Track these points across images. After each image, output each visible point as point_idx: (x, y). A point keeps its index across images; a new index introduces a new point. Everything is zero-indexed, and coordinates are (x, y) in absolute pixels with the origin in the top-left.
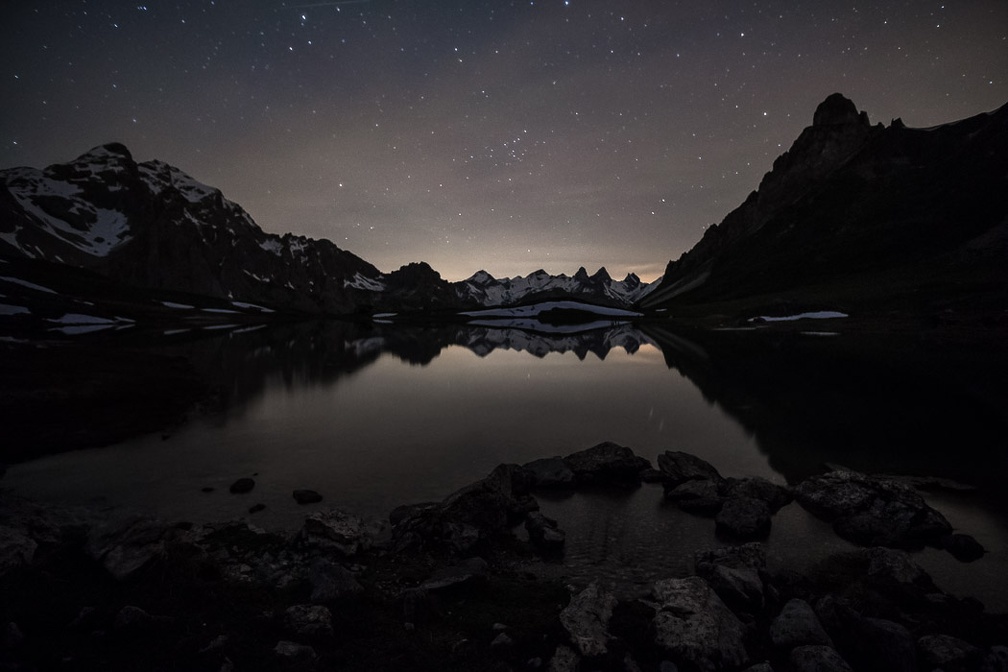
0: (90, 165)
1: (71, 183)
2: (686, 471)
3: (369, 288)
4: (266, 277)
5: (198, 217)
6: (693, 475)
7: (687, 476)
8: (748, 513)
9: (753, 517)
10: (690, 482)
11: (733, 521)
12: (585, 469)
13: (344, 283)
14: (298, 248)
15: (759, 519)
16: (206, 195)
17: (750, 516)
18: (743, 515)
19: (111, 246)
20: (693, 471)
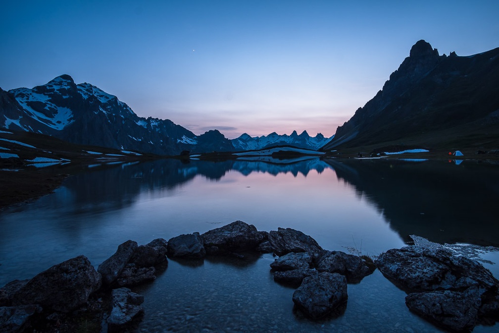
0: (54, 86)
1: (45, 95)
2: (289, 244)
3: (190, 143)
4: (139, 138)
5: (106, 110)
6: (293, 248)
7: (289, 249)
8: (324, 289)
9: (326, 295)
10: (289, 254)
11: (307, 299)
12: (213, 242)
13: (177, 141)
14: (154, 124)
15: (333, 296)
16: (110, 99)
17: (324, 293)
18: (318, 293)
19: (64, 125)
20: (295, 244)
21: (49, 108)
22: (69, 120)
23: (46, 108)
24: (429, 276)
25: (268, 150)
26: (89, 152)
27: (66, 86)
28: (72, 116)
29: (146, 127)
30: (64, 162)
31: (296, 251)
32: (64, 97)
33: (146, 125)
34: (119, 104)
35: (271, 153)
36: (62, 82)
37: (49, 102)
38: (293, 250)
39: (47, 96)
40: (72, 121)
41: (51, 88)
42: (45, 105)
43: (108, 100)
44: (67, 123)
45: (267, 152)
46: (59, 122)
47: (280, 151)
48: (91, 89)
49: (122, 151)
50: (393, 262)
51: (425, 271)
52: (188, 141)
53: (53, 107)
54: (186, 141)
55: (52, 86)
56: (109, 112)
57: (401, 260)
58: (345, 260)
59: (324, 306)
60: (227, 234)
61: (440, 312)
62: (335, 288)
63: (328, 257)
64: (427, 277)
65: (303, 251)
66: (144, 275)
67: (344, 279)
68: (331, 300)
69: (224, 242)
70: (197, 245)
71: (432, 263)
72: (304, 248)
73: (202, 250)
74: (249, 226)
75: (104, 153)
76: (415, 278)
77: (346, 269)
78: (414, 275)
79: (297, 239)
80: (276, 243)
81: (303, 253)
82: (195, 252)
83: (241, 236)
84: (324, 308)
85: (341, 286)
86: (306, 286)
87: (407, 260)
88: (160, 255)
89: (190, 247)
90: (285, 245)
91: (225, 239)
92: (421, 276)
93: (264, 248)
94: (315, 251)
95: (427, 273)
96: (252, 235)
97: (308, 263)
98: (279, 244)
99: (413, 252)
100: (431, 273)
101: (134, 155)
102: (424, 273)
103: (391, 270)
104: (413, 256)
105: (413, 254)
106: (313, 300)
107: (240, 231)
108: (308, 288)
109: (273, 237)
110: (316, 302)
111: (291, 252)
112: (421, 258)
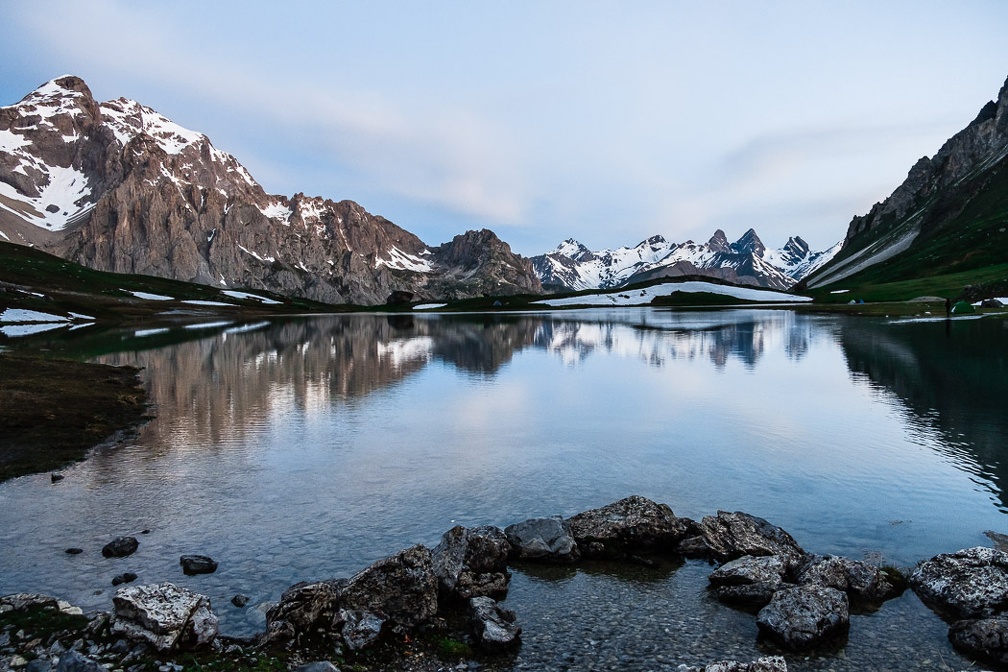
0: (38, 107)
1: (16, 132)
2: (741, 541)
3: (410, 268)
4: (269, 255)
5: (179, 174)
6: (750, 547)
7: (741, 549)
8: (808, 609)
9: (813, 616)
10: (743, 558)
11: (781, 621)
12: (594, 535)
13: (375, 262)
14: (311, 213)
15: (823, 619)
16: (189, 143)
17: (809, 614)
18: (798, 613)
19: (67, 217)
20: (751, 541)
21: (25, 168)
22: (80, 203)
23: (19, 169)
24: (994, 596)
25: (640, 291)
26: (136, 294)
27: (70, 107)
28: (88, 192)
29: (287, 223)
30: (77, 321)
31: (757, 553)
32: (67, 139)
33: (287, 217)
34: (213, 159)
35: (648, 299)
36: (60, 96)
37: (25, 154)
38: (749, 552)
39: (22, 136)
40: (88, 206)
41: (30, 114)
42: (15, 161)
43: (183, 146)
44: (73, 210)
45: (635, 296)
46: (53, 209)
47: (674, 293)
48: (139, 115)
49: (227, 293)
50: (938, 577)
51: (990, 588)
52: (405, 262)
53: (36, 167)
54: (398, 264)
55: (32, 108)
56: (187, 179)
57: (953, 573)
58: (848, 571)
59: (809, 632)
60: (617, 520)
61: (998, 645)
62: (827, 608)
63: (817, 564)
64: (992, 598)
65: (768, 553)
66: (492, 584)
67: (843, 597)
68: (820, 624)
69: (614, 535)
70: (564, 540)
71: (1003, 575)
72: (770, 548)
73: (573, 548)
74: (659, 507)
75: (179, 297)
76: (972, 601)
77: (850, 584)
78: (970, 597)
79: (757, 532)
80: (716, 539)
81: (770, 558)
82: (562, 552)
83: (646, 525)
84: (808, 636)
85: (838, 606)
86: (779, 603)
87: (964, 572)
88: (502, 554)
89: (551, 542)
90: (733, 542)
91: (615, 530)
92: (983, 597)
93: (690, 549)
94: (792, 555)
95: (992, 592)
96: (666, 523)
97: (780, 574)
98: (722, 539)
99: (976, 558)
100: (1000, 591)
101: (259, 305)
102: (987, 591)
103: (934, 590)
104: (975, 565)
105: (976, 562)
106: (791, 623)
107: (644, 516)
108: (782, 606)
109: (709, 526)
110: (796, 625)
111: (745, 554)
112: (987, 567)
